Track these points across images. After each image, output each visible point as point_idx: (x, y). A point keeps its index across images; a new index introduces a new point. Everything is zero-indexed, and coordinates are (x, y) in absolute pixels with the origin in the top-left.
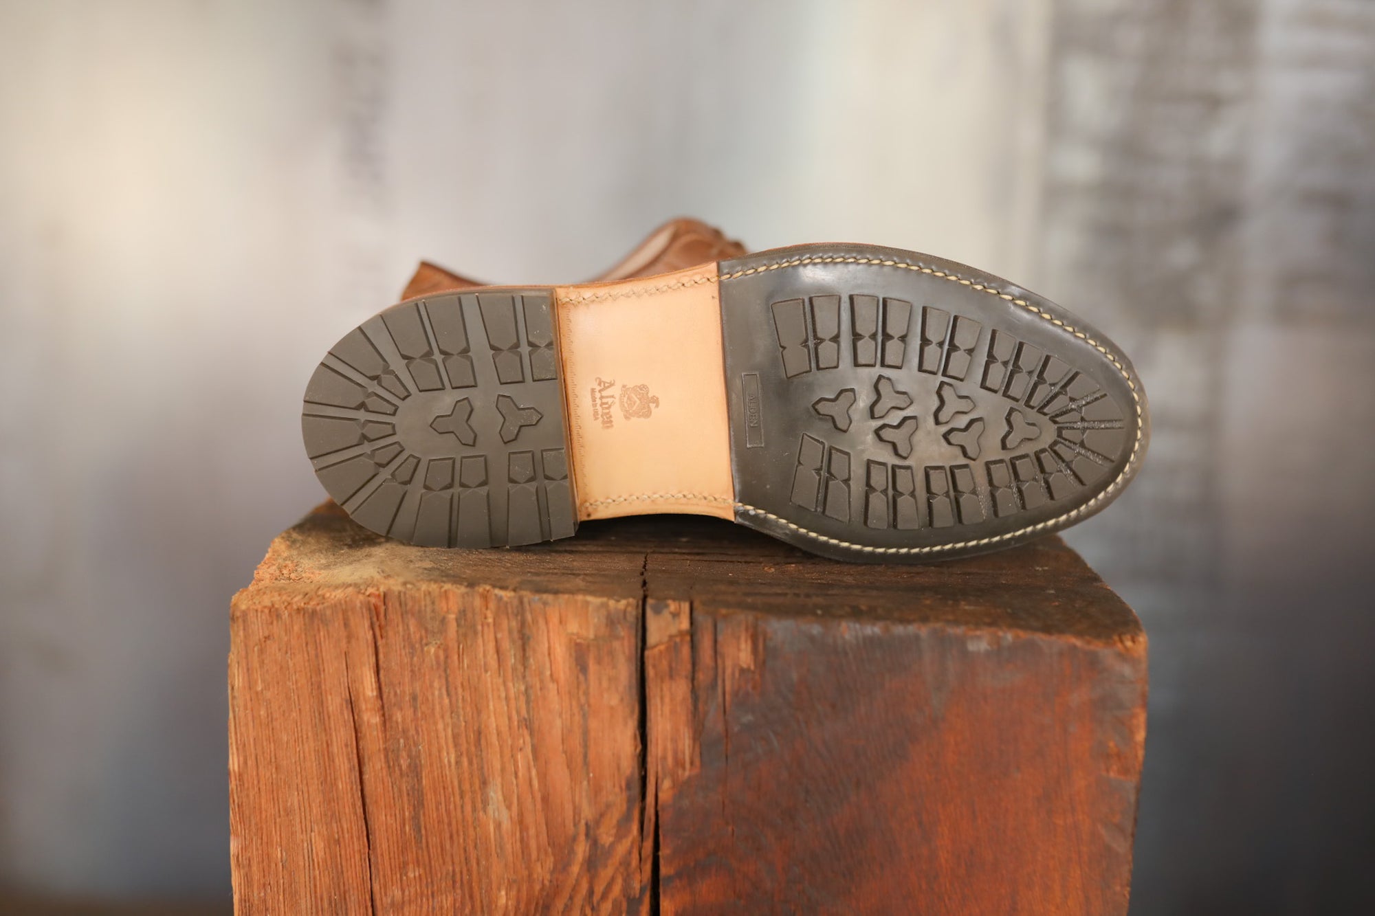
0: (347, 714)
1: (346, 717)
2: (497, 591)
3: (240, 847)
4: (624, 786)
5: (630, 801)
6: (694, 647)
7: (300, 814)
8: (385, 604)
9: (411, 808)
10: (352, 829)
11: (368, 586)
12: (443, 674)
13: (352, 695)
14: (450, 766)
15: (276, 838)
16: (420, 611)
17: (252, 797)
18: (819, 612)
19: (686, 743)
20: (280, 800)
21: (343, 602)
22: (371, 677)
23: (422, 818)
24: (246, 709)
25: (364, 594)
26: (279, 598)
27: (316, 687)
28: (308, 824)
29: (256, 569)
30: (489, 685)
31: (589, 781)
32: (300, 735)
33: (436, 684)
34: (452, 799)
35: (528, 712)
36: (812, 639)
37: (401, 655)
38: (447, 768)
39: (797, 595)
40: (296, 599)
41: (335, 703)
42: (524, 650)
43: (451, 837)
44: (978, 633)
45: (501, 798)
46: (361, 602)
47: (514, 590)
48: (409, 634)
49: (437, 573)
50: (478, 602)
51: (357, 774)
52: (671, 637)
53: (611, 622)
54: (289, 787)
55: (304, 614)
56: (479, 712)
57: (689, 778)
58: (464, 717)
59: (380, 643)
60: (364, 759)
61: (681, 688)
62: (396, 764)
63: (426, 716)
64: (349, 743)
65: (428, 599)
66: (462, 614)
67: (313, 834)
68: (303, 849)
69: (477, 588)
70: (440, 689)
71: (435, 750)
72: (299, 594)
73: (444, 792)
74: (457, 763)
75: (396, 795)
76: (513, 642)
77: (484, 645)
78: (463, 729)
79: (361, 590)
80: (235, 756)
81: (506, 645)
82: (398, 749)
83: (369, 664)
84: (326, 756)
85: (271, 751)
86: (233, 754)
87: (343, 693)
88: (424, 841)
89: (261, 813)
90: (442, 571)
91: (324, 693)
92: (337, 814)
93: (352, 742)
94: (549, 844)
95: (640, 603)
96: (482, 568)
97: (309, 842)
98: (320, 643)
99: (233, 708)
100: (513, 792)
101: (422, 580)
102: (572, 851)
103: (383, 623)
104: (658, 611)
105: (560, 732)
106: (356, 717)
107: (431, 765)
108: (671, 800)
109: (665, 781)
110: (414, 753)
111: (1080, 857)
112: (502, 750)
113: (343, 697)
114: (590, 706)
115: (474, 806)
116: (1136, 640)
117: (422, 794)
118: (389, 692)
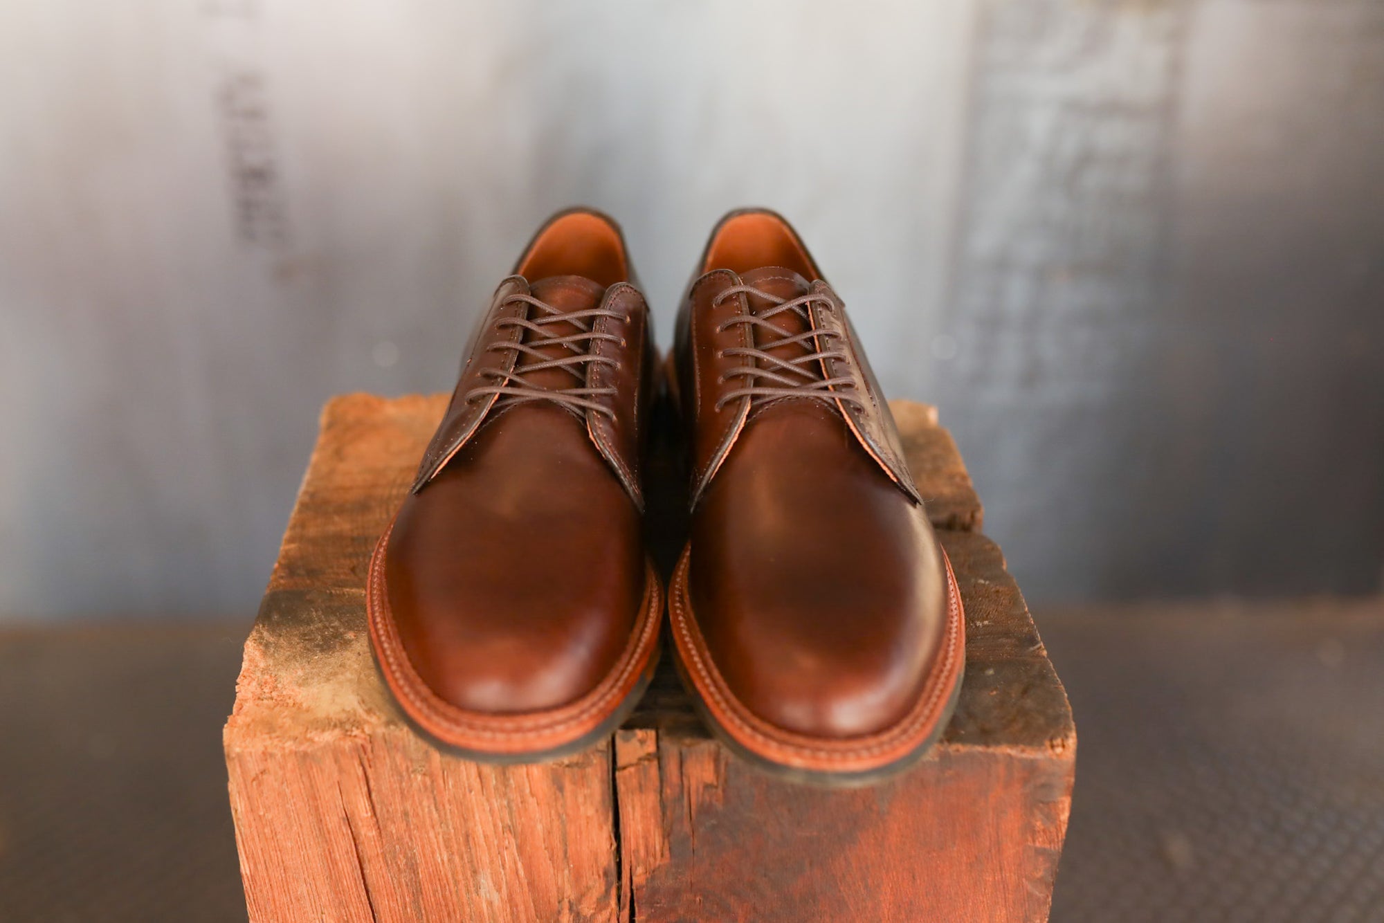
0: (345, 829)
1: (344, 832)
4: (601, 873)
5: (608, 884)
6: (661, 766)
7: (310, 901)
8: (370, 742)
9: (411, 895)
10: (359, 913)
11: (353, 727)
12: (431, 796)
13: (348, 813)
14: (443, 863)
16: (404, 747)
17: (265, 893)
19: (657, 841)
20: (291, 892)
21: (331, 742)
22: (365, 803)
23: (421, 902)
24: (250, 826)
25: (350, 736)
26: (270, 742)
27: (314, 809)
28: (319, 908)
30: (474, 802)
31: (569, 871)
32: (303, 843)
33: (425, 803)
34: (447, 888)
35: (511, 820)
37: (390, 782)
38: (441, 865)
40: (287, 744)
41: (333, 821)
45: (491, 884)
46: (349, 746)
48: (396, 766)
51: (360, 872)
52: (640, 760)
54: (297, 881)
55: (295, 754)
56: (466, 820)
57: (659, 866)
58: (453, 826)
59: (369, 771)
60: (363, 858)
61: (652, 799)
62: (394, 862)
63: (418, 827)
64: (349, 850)
67: (324, 916)
70: (429, 807)
71: (428, 852)
73: (440, 883)
74: (449, 860)
75: (396, 886)
77: (466, 771)
78: (452, 835)
79: (347, 730)
80: (246, 863)
82: (395, 852)
83: (362, 793)
84: (329, 859)
85: (278, 858)
86: (243, 861)
87: (340, 812)
88: (425, 918)
89: (275, 902)
91: (322, 814)
92: (344, 902)
93: (351, 847)
94: (537, 916)
97: (320, 920)
98: (314, 777)
99: (239, 827)
100: (502, 879)
103: (371, 756)
104: (626, 740)
105: (541, 834)
106: (353, 830)
107: (426, 863)
108: (644, 883)
109: (638, 868)
110: (409, 855)
111: (1005, 902)
112: (489, 849)
113: (340, 816)
114: (567, 815)
115: (468, 890)
116: (1065, 744)
117: (420, 885)
118: (382, 810)
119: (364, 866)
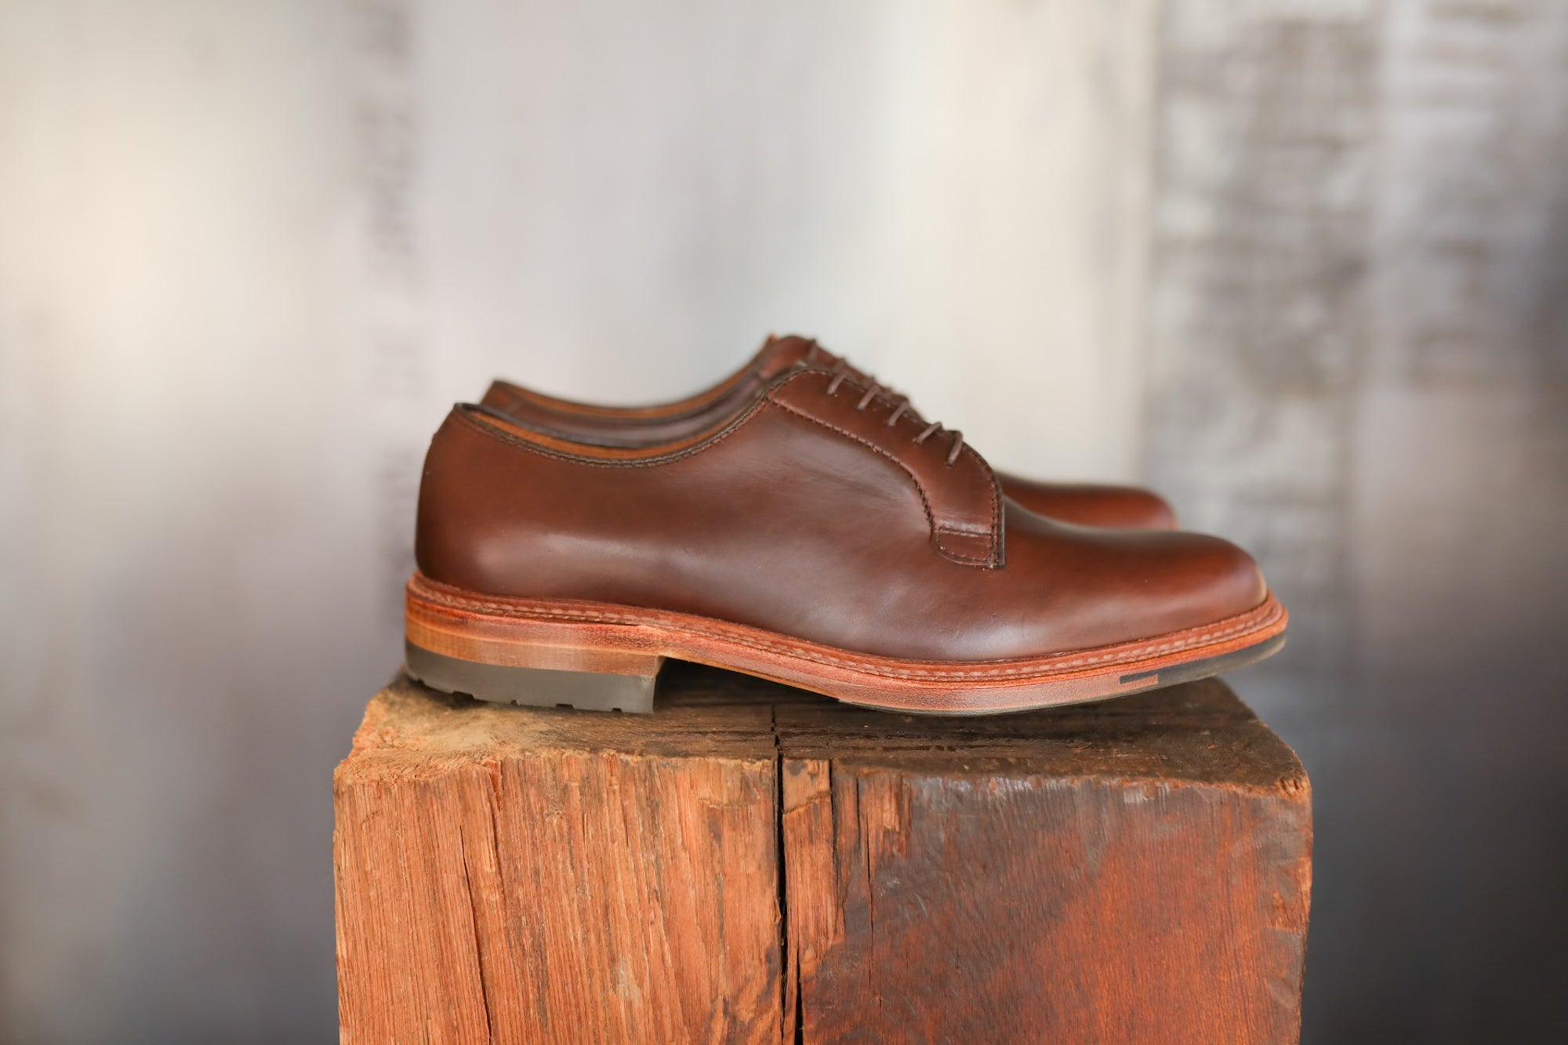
0: (464, 892)
1: (463, 896)
2: (623, 756)
3: (351, 1038)
4: (763, 956)
5: (771, 974)
6: (834, 809)
7: (415, 1001)
8: (502, 774)
9: (536, 990)
10: (472, 1014)
11: (483, 755)
12: (567, 847)
13: (469, 871)
14: (576, 944)
15: (389, 1027)
16: (540, 780)
17: (362, 984)
18: (966, 767)
19: (830, 909)
20: (393, 987)
21: (457, 773)
22: (490, 853)
23: (547, 1000)
24: (354, 890)
25: (479, 763)
26: (388, 771)
27: (430, 864)
28: (424, 1010)
29: (354, 736)
30: (617, 856)
31: (725, 955)
32: (413, 915)
33: (560, 857)
34: (579, 980)
35: (659, 884)
36: (959, 796)
37: (520, 828)
38: (573, 945)
39: (940, 748)
40: (406, 772)
41: (451, 881)
42: (653, 818)
43: (579, 1019)
44: (1134, 784)
45: (632, 976)
46: (477, 773)
47: (641, 754)
48: (529, 805)
49: (554, 737)
50: (603, 769)
51: (476, 956)
52: (810, 799)
53: (746, 785)
54: (402, 971)
55: (415, 787)
56: (606, 885)
57: (832, 947)
58: (590, 891)
59: (498, 814)
60: (482, 939)
61: (822, 853)
62: (518, 941)
63: (549, 892)
65: (548, 766)
66: (585, 781)
67: (429, 1021)
68: (419, 1037)
69: (600, 754)
70: (564, 862)
71: (559, 927)
72: (410, 765)
73: (571, 972)
74: (583, 940)
75: (518, 977)
76: (642, 809)
77: (609, 814)
78: (589, 903)
79: (476, 759)
80: (344, 941)
81: (634, 812)
82: (520, 927)
83: (488, 839)
84: (441, 937)
85: (382, 936)
86: (341, 939)
87: (459, 870)
88: (550, 1024)
89: (372, 1000)
90: (561, 735)
91: (438, 870)
92: (455, 998)
93: (469, 921)
94: (685, 1023)
95: (776, 763)
96: (602, 728)
97: (424, 1030)
98: (434, 818)
99: (340, 890)
100: (645, 969)
101: (541, 745)
102: (709, 1030)
103: (501, 793)
104: (795, 772)
105: (693, 904)
106: (474, 895)
107: (556, 943)
108: (814, 974)
109: (807, 951)
110: (537, 931)
111: (1246, 1015)
112: (632, 926)
113: (460, 874)
114: (725, 875)
115: (604, 985)
116: (1298, 785)
117: (547, 974)
118: (509, 867)
119: (483, 950)
